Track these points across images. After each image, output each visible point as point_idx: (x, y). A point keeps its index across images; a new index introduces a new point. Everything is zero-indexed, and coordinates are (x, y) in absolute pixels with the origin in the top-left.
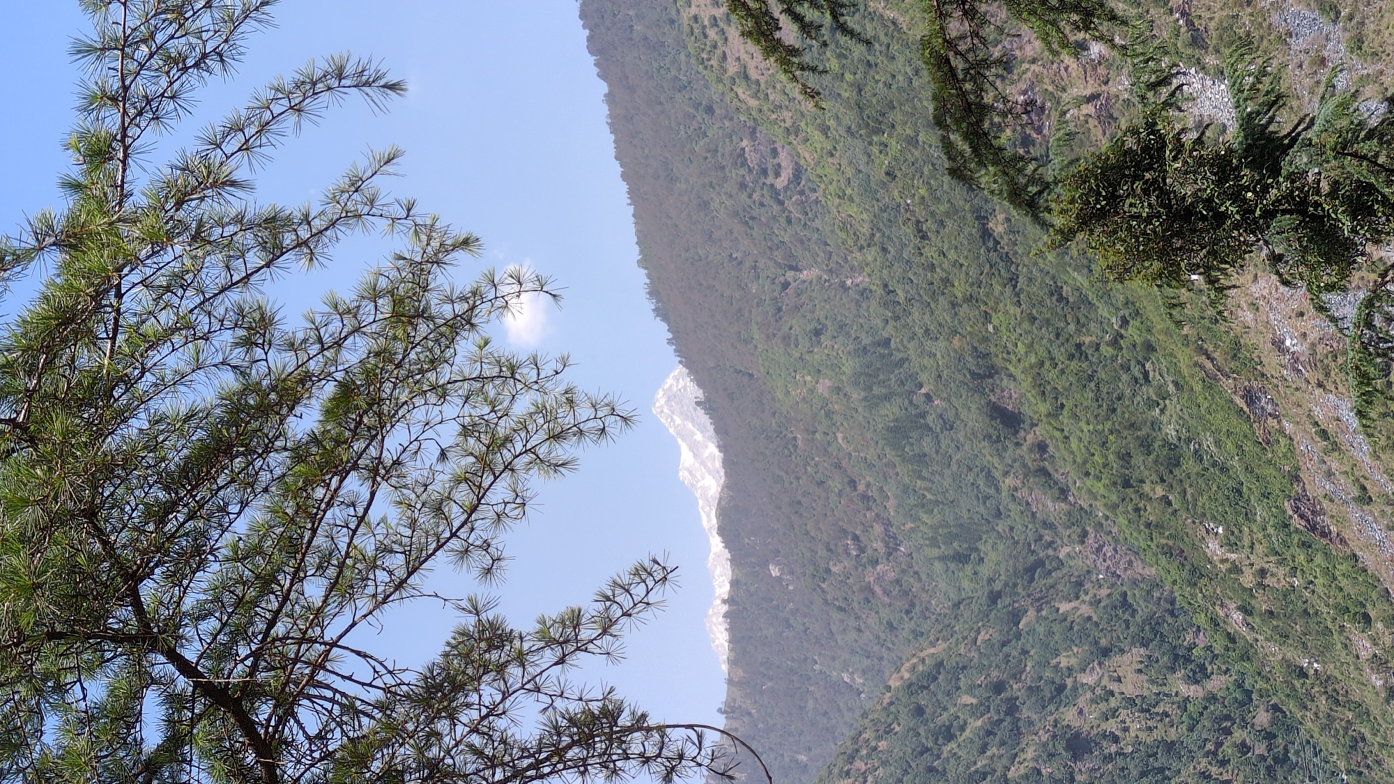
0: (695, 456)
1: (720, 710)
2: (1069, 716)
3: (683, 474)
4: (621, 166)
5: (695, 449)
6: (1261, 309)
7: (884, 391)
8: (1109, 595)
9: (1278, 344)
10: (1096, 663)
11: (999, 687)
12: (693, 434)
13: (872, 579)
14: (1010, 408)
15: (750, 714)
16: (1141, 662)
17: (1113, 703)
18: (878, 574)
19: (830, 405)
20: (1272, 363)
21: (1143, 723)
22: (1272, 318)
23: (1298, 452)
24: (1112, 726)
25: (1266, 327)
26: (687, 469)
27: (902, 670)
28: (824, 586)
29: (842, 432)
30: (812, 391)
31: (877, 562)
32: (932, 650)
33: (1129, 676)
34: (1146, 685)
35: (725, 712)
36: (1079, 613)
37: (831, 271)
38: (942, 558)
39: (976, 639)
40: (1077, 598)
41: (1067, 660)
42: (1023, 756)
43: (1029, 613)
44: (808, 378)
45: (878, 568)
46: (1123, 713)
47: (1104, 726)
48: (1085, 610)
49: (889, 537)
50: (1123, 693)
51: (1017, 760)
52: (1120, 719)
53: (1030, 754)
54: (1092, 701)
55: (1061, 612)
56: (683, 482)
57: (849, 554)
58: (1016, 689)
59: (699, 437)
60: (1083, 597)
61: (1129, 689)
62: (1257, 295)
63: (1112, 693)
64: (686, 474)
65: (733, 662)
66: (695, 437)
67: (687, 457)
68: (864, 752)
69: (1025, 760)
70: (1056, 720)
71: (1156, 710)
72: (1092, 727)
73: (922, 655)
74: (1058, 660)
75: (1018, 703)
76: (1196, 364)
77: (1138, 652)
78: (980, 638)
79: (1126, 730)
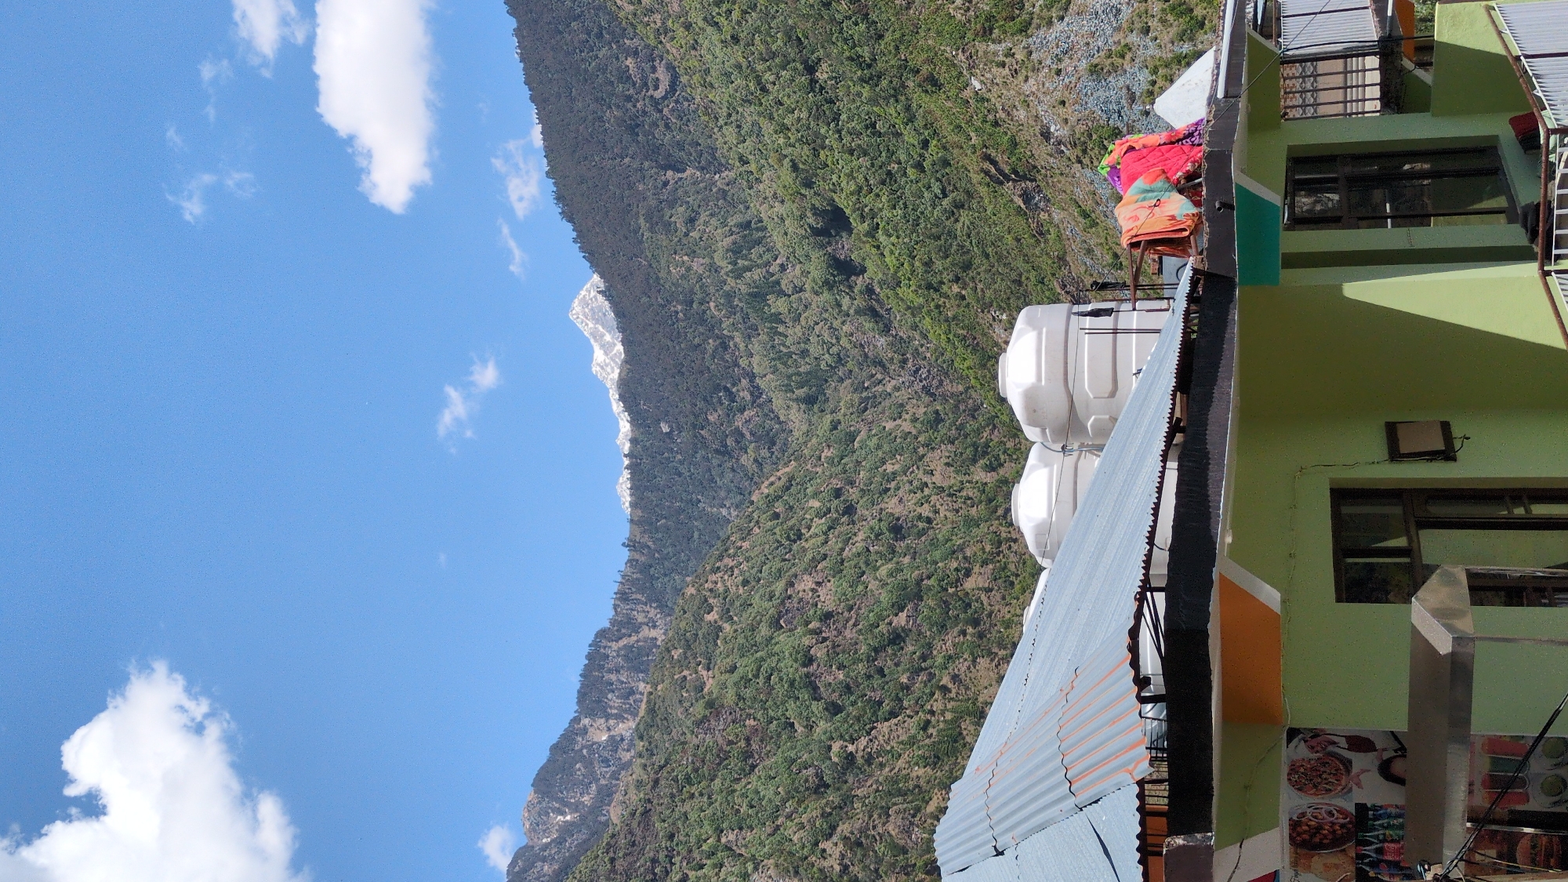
0: (606, 354)
1: (624, 544)
2: (892, 505)
3: (595, 369)
4: (530, 90)
5: (607, 348)
6: (1031, 104)
7: (746, 263)
8: (925, 413)
9: (1046, 135)
10: (915, 467)
11: (838, 493)
12: (602, 336)
13: (740, 424)
14: (842, 257)
15: (649, 547)
16: (949, 457)
17: (927, 491)
18: (745, 419)
19: (704, 280)
20: (1042, 154)
21: (950, 504)
22: (1040, 109)
23: (1064, 237)
24: (925, 510)
25: (1035, 121)
26: (599, 365)
27: (762, 487)
28: (702, 432)
29: (714, 302)
30: (689, 269)
31: (744, 410)
32: (787, 470)
33: (939, 468)
34: (953, 475)
35: (628, 546)
36: (901, 429)
37: (703, 169)
38: (797, 400)
39: (820, 457)
40: (900, 418)
41: (892, 466)
42: (856, 539)
43: (862, 433)
44: (686, 258)
45: (745, 413)
46: (933, 498)
47: (919, 510)
48: (907, 426)
49: (753, 387)
50: (934, 483)
51: (851, 541)
52: (932, 503)
53: (861, 536)
54: (910, 491)
55: (887, 429)
56: (597, 376)
57: (722, 404)
58: (853, 493)
59: (608, 338)
60: (905, 416)
61: (937, 479)
62: (1028, 93)
63: (926, 485)
64: (598, 369)
65: (633, 505)
66: (605, 338)
67: (599, 355)
68: (731, 551)
69: (856, 542)
70: (881, 509)
71: (961, 494)
72: (910, 512)
73: (779, 474)
74: (884, 467)
75: (853, 503)
76: (982, 170)
77: (947, 449)
78: (823, 455)
79: (937, 512)
